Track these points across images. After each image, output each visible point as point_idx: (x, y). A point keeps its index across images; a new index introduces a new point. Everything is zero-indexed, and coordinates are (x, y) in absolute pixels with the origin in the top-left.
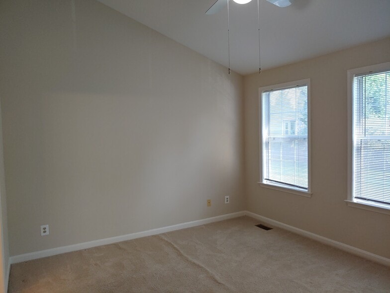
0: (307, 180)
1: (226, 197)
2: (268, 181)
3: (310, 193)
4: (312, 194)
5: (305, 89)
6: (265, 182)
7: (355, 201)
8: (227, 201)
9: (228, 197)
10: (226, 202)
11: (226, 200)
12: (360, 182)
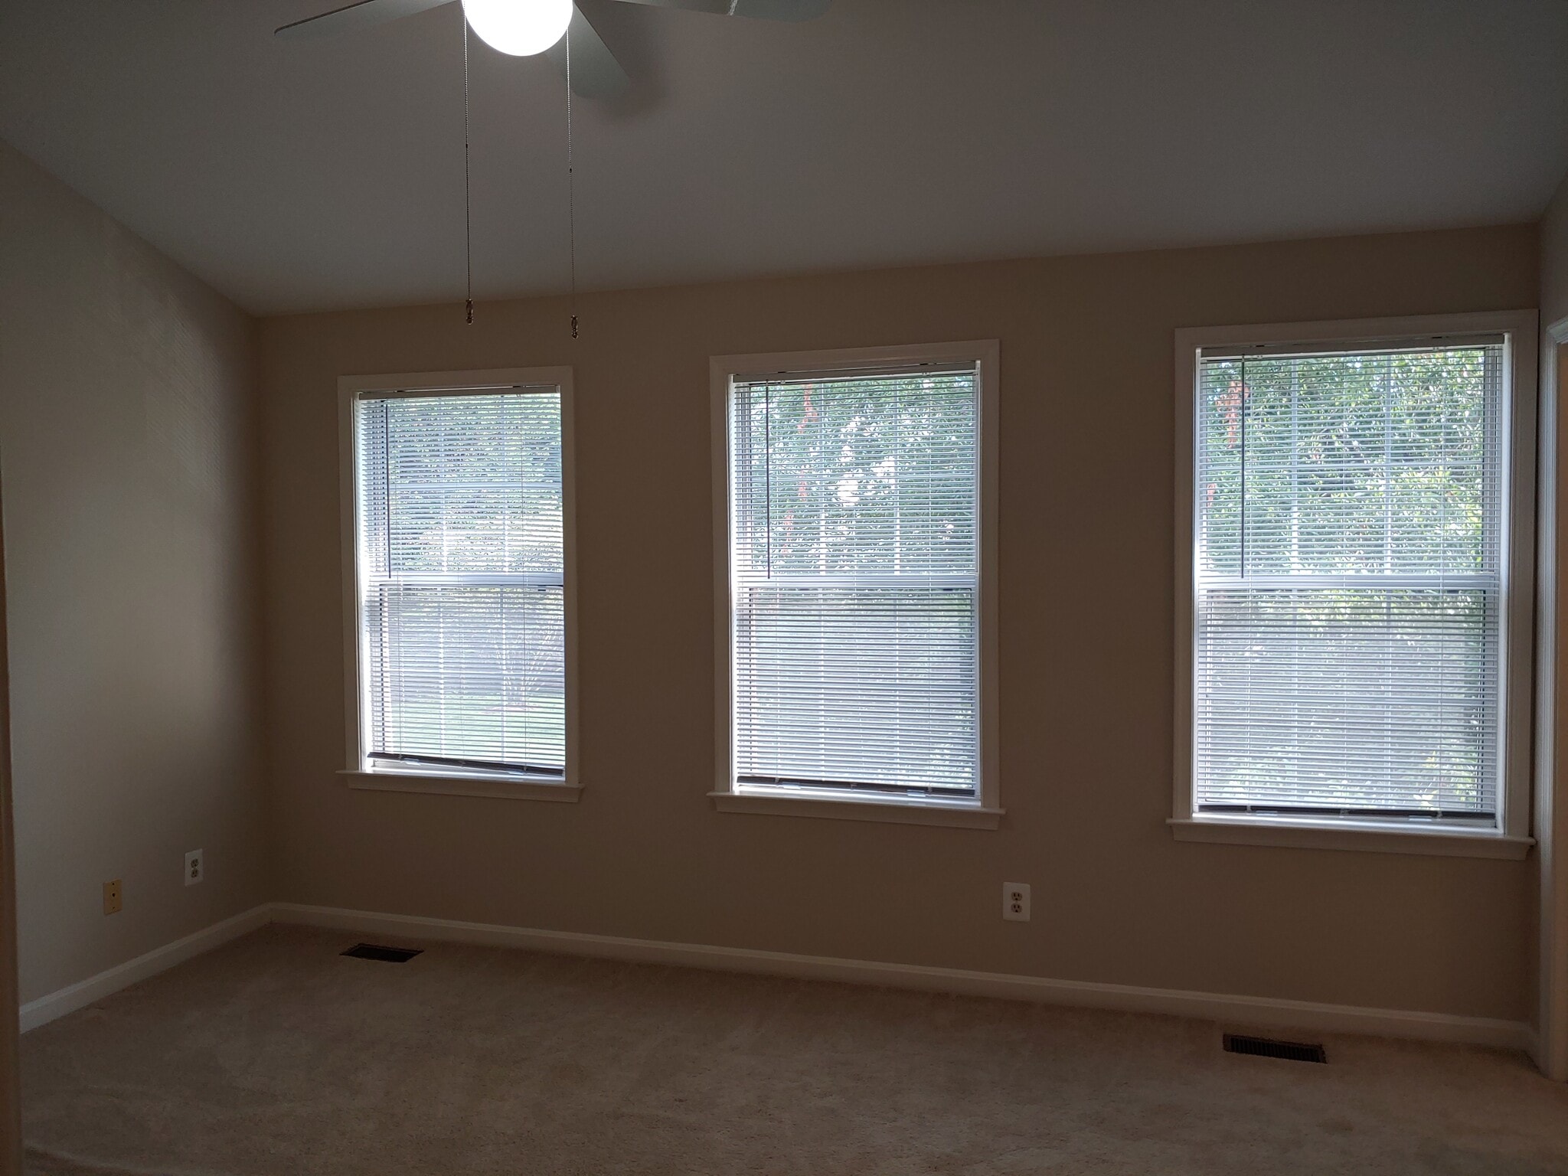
0: (561, 740)
1: (190, 856)
2: (380, 761)
3: (575, 784)
4: (582, 791)
5: (551, 403)
6: (368, 766)
7: (738, 789)
8: (195, 874)
9: (197, 854)
10: (189, 881)
11: (189, 870)
12: (748, 727)
